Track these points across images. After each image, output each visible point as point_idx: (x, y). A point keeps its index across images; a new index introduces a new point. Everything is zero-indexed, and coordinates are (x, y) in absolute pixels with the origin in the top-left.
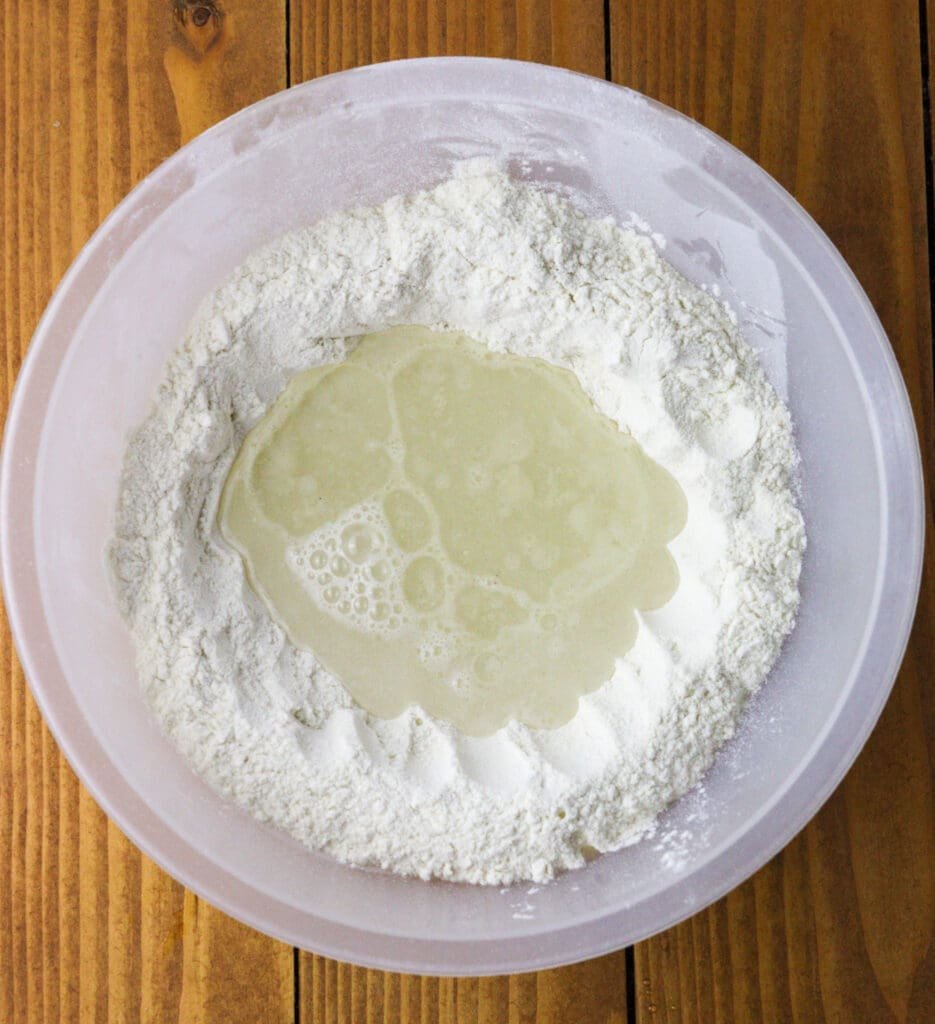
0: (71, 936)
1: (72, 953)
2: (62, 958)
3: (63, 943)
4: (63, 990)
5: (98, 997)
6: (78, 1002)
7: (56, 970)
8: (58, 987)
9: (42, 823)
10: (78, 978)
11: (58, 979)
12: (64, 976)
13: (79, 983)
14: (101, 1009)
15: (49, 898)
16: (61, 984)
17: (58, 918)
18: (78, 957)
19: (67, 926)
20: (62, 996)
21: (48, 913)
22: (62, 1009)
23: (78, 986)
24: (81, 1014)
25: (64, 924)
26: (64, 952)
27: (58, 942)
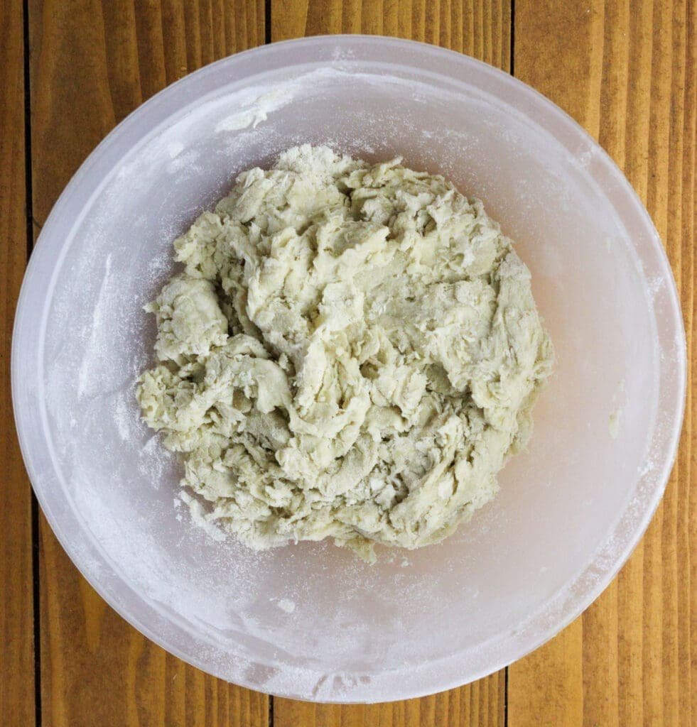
0: (673, 251)
1: (672, 240)
2: (680, 236)
3: (679, 247)
4: (679, 213)
5: (654, 207)
6: (669, 204)
7: (684, 227)
8: (683, 215)
9: (692, 333)
10: (669, 221)
11: (683, 221)
12: (678, 223)
13: (668, 218)
14: (652, 199)
15: (688, 277)
16: (681, 217)
17: (682, 265)
18: (668, 236)
19: (676, 258)
20: (680, 208)
21: (689, 268)
22: (680, 199)
23: (668, 215)
24: (667, 195)
25: (678, 260)
26: (678, 239)
27: (682, 247)
